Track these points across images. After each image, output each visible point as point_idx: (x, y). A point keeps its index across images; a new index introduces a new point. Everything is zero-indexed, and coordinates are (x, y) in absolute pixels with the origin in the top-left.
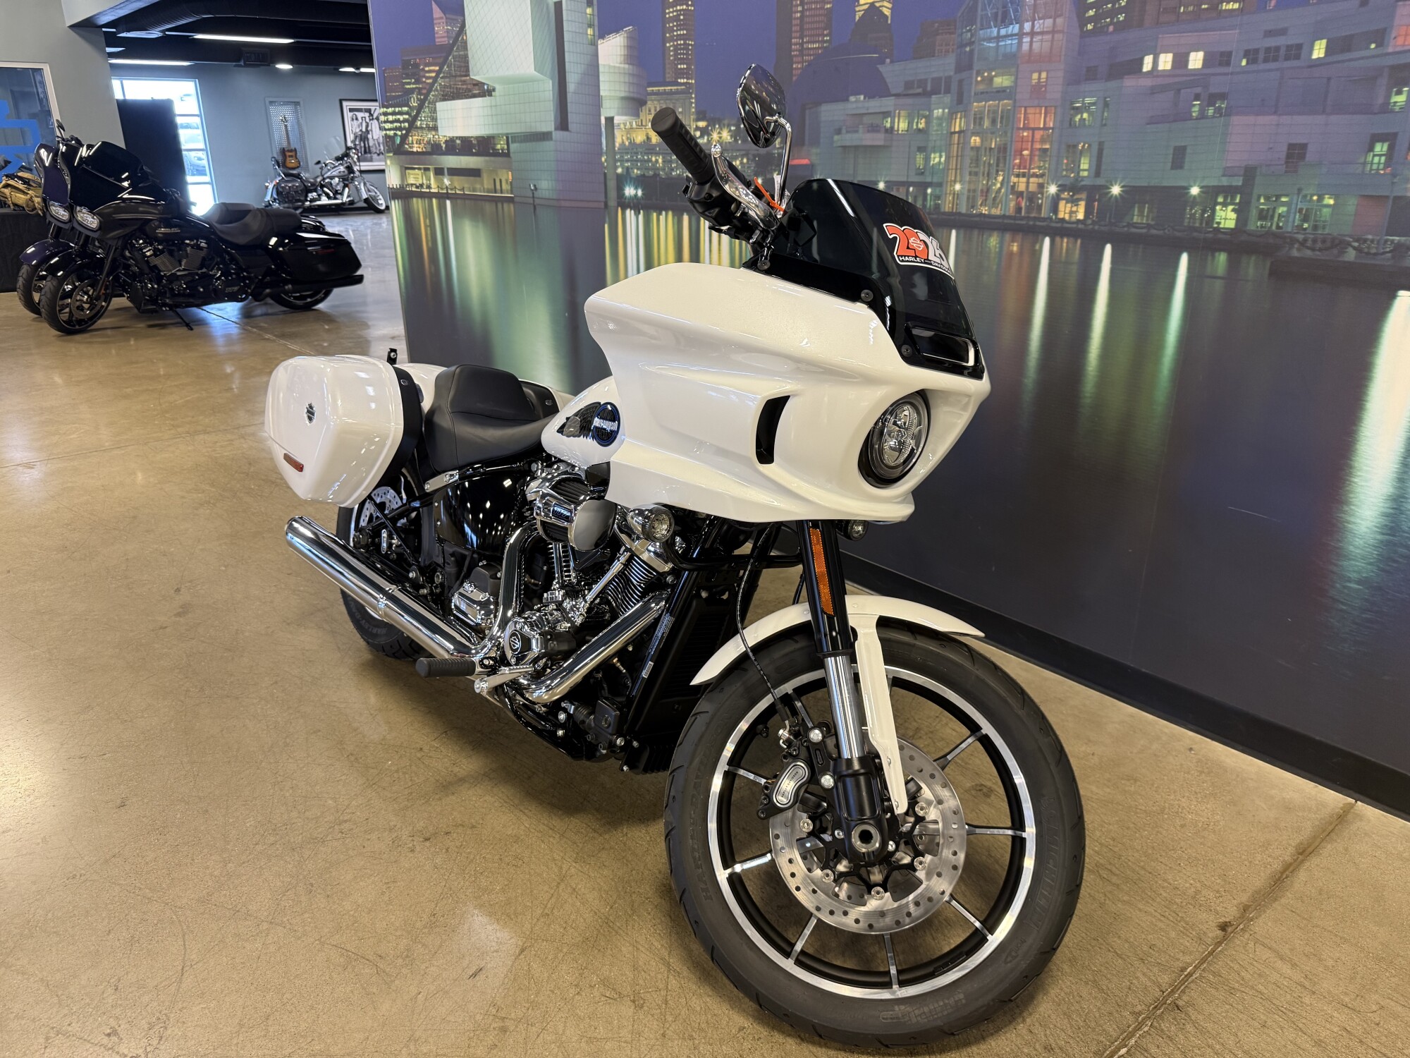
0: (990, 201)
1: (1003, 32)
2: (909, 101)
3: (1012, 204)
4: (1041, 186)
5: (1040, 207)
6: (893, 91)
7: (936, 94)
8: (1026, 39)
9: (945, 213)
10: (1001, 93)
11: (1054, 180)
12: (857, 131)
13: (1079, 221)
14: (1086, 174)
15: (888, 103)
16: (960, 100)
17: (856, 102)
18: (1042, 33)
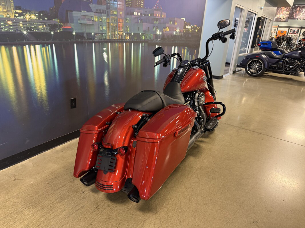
0: (115, 37)
1: (114, 3)
2: (97, 14)
3: (119, 37)
4: (123, 33)
5: (123, 37)
6: (93, 11)
7: (103, 13)
8: (118, 5)
9: (107, 40)
10: (115, 15)
11: (124, 32)
12: (85, 20)
13: (128, 40)
14: (128, 31)
15: (92, 14)
16: (108, 16)
17: (84, 12)
18: (121, 5)
